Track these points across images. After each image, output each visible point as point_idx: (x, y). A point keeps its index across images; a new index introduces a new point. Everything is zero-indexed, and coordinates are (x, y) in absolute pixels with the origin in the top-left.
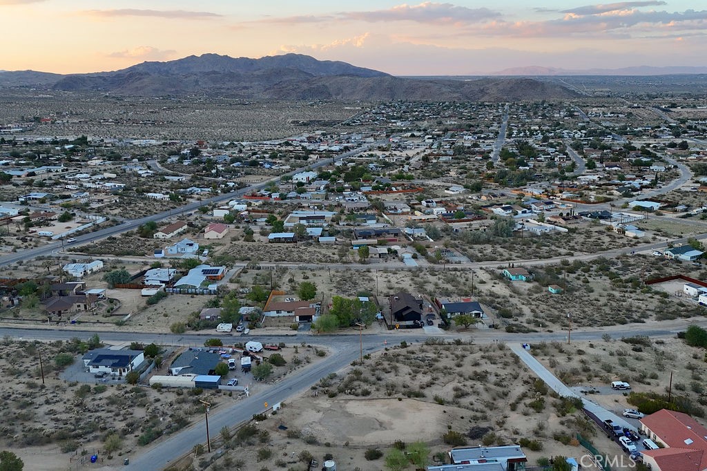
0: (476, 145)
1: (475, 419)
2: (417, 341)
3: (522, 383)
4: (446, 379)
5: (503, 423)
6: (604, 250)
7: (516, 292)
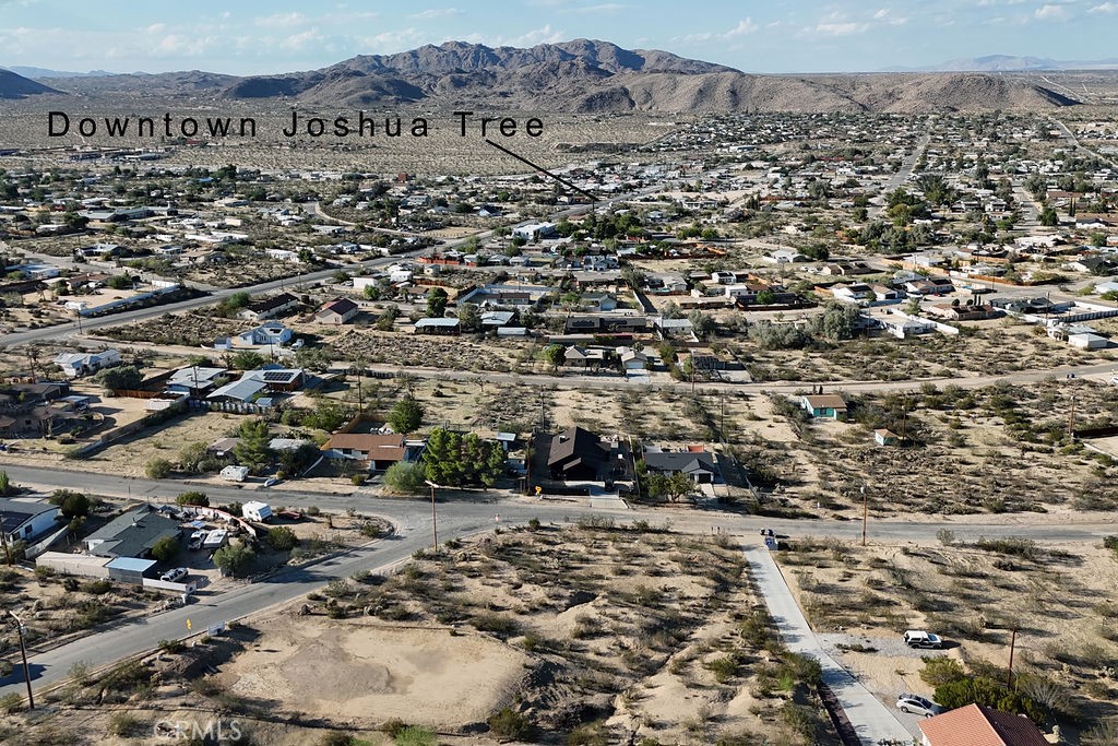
0: (852, 184)
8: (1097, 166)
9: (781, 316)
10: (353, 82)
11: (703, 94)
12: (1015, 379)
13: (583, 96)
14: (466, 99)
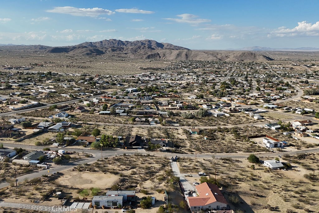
8: (274, 76)
9: (189, 111)
10: (84, 49)
11: (178, 55)
12: (239, 126)
13: (147, 55)
14: (115, 55)
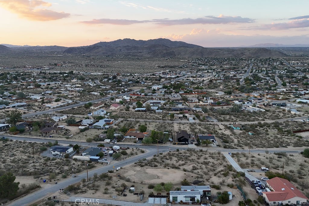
0: (235, 76)
1: (198, 177)
2: (184, 149)
3: (223, 167)
4: (191, 163)
5: (209, 179)
6: (279, 119)
7: (234, 134)
8: (295, 72)
9: (223, 107)
